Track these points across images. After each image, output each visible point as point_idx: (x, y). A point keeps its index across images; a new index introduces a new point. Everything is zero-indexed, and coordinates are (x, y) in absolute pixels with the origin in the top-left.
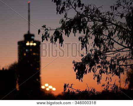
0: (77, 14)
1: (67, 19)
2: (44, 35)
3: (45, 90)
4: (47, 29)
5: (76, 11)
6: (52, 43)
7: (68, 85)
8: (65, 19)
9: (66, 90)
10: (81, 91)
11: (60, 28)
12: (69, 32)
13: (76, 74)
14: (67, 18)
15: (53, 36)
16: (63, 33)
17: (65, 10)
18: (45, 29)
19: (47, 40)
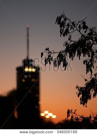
0: (82, 37)
1: (71, 42)
2: (47, 59)
3: (44, 117)
4: (51, 52)
5: (81, 34)
6: (56, 67)
7: (72, 110)
8: (69, 42)
9: (69, 116)
10: (85, 117)
11: (64, 51)
12: (73, 55)
13: (81, 99)
14: (71, 40)
15: (57, 59)
16: (67, 56)
17: (69, 33)
18: (48, 52)
19: (50, 63)
